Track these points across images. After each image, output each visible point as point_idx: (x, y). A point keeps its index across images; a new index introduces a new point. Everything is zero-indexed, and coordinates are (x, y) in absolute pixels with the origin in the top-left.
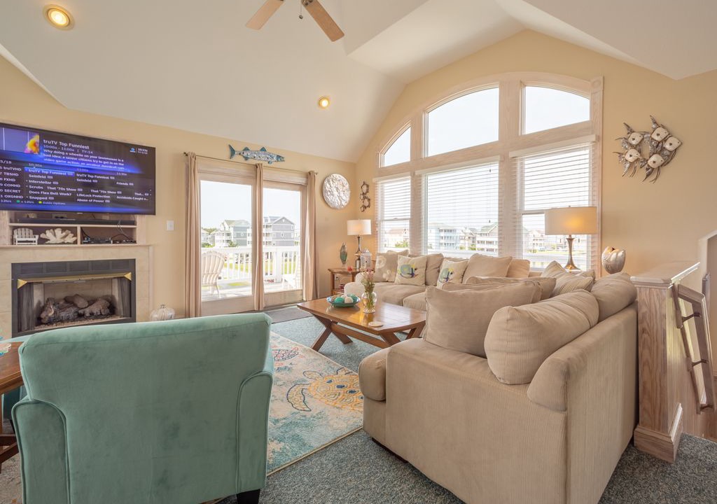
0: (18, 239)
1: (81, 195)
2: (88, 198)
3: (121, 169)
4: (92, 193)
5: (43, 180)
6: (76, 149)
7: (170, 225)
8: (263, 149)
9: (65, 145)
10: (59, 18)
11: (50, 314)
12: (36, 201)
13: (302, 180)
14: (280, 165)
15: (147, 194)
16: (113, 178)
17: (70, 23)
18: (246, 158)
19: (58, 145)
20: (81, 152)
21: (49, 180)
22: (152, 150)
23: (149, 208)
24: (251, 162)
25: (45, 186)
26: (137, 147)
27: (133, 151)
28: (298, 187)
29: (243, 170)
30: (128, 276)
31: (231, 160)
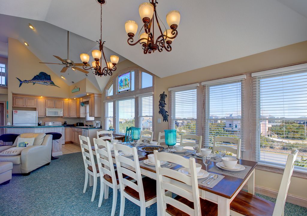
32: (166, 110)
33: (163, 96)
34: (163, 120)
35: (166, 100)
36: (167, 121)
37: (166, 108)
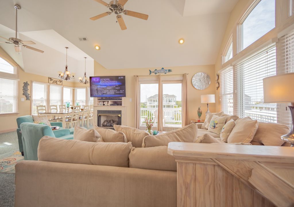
0: (99, 104)
1: (108, 92)
2: (110, 93)
3: (117, 84)
4: (110, 92)
5: (100, 89)
6: (107, 80)
7: (130, 100)
8: (163, 68)
9: (105, 79)
10: (97, 48)
11: (105, 124)
12: (100, 95)
13: (181, 78)
14: (170, 73)
15: (123, 91)
16: (115, 87)
17: (100, 48)
18: (156, 73)
19: (103, 80)
20: (108, 81)
21: (102, 89)
22: (124, 77)
23: (124, 95)
24: (157, 74)
25: (101, 90)
26: (120, 76)
27: (119, 78)
28: (180, 82)
29: (154, 78)
30: (120, 115)
31: (150, 75)
32: (29, 93)
33: (26, 85)
34: (26, 100)
35: (29, 87)
36: (29, 100)
37: (29, 92)
